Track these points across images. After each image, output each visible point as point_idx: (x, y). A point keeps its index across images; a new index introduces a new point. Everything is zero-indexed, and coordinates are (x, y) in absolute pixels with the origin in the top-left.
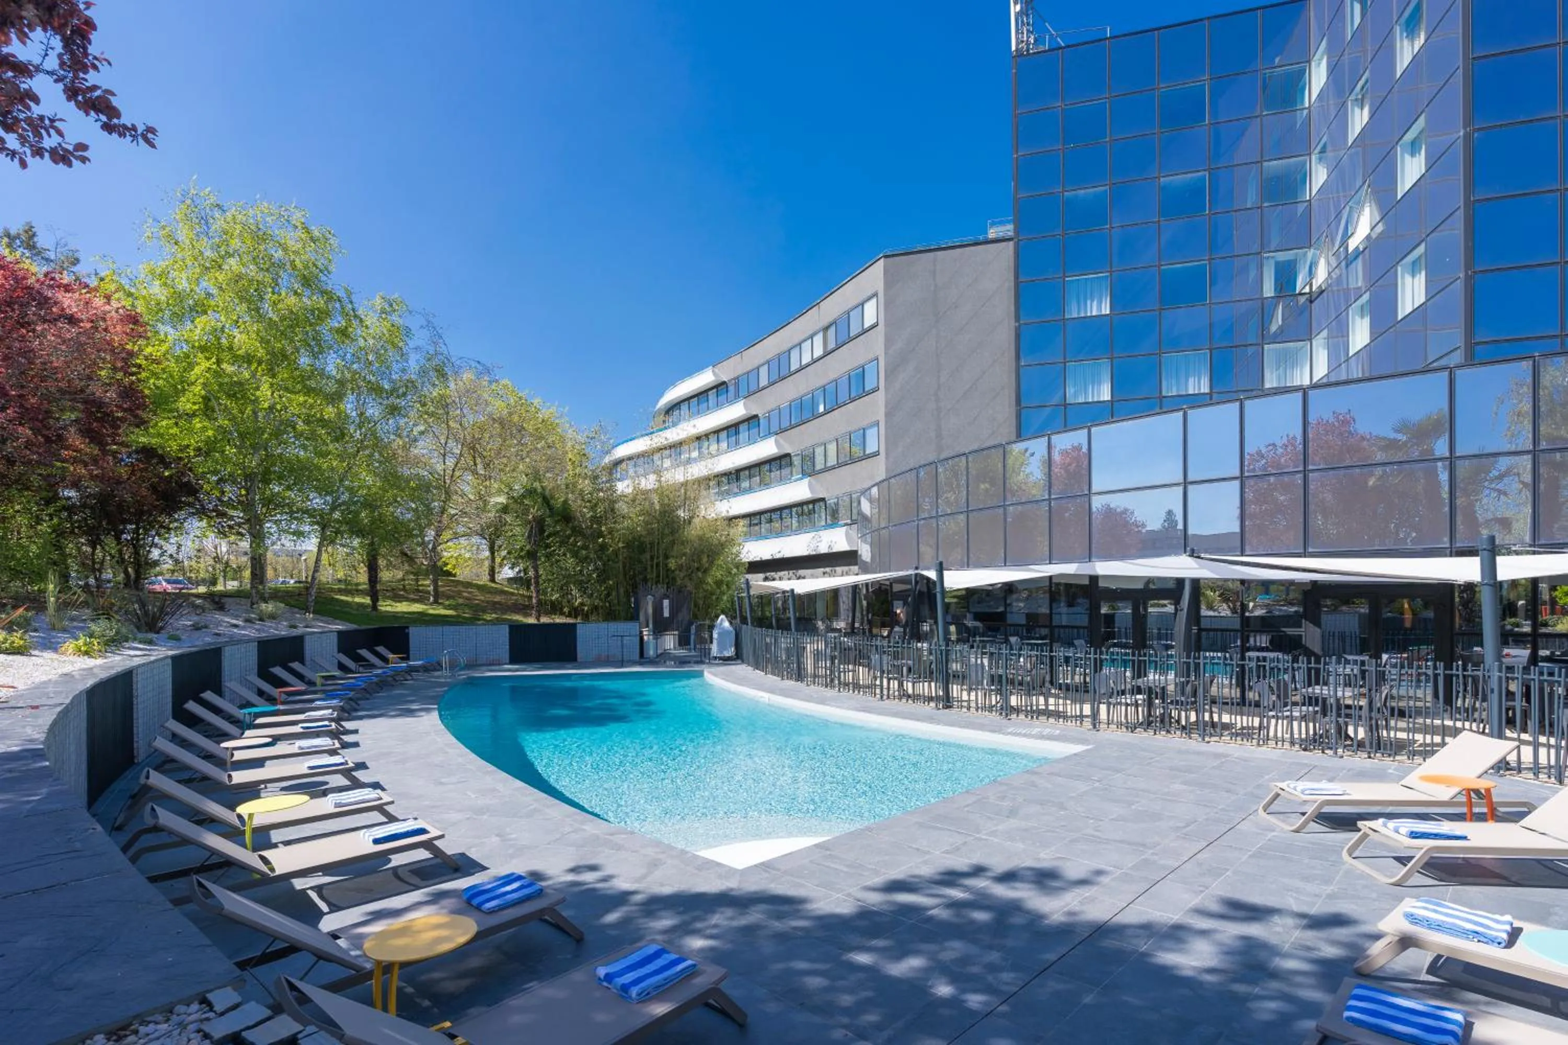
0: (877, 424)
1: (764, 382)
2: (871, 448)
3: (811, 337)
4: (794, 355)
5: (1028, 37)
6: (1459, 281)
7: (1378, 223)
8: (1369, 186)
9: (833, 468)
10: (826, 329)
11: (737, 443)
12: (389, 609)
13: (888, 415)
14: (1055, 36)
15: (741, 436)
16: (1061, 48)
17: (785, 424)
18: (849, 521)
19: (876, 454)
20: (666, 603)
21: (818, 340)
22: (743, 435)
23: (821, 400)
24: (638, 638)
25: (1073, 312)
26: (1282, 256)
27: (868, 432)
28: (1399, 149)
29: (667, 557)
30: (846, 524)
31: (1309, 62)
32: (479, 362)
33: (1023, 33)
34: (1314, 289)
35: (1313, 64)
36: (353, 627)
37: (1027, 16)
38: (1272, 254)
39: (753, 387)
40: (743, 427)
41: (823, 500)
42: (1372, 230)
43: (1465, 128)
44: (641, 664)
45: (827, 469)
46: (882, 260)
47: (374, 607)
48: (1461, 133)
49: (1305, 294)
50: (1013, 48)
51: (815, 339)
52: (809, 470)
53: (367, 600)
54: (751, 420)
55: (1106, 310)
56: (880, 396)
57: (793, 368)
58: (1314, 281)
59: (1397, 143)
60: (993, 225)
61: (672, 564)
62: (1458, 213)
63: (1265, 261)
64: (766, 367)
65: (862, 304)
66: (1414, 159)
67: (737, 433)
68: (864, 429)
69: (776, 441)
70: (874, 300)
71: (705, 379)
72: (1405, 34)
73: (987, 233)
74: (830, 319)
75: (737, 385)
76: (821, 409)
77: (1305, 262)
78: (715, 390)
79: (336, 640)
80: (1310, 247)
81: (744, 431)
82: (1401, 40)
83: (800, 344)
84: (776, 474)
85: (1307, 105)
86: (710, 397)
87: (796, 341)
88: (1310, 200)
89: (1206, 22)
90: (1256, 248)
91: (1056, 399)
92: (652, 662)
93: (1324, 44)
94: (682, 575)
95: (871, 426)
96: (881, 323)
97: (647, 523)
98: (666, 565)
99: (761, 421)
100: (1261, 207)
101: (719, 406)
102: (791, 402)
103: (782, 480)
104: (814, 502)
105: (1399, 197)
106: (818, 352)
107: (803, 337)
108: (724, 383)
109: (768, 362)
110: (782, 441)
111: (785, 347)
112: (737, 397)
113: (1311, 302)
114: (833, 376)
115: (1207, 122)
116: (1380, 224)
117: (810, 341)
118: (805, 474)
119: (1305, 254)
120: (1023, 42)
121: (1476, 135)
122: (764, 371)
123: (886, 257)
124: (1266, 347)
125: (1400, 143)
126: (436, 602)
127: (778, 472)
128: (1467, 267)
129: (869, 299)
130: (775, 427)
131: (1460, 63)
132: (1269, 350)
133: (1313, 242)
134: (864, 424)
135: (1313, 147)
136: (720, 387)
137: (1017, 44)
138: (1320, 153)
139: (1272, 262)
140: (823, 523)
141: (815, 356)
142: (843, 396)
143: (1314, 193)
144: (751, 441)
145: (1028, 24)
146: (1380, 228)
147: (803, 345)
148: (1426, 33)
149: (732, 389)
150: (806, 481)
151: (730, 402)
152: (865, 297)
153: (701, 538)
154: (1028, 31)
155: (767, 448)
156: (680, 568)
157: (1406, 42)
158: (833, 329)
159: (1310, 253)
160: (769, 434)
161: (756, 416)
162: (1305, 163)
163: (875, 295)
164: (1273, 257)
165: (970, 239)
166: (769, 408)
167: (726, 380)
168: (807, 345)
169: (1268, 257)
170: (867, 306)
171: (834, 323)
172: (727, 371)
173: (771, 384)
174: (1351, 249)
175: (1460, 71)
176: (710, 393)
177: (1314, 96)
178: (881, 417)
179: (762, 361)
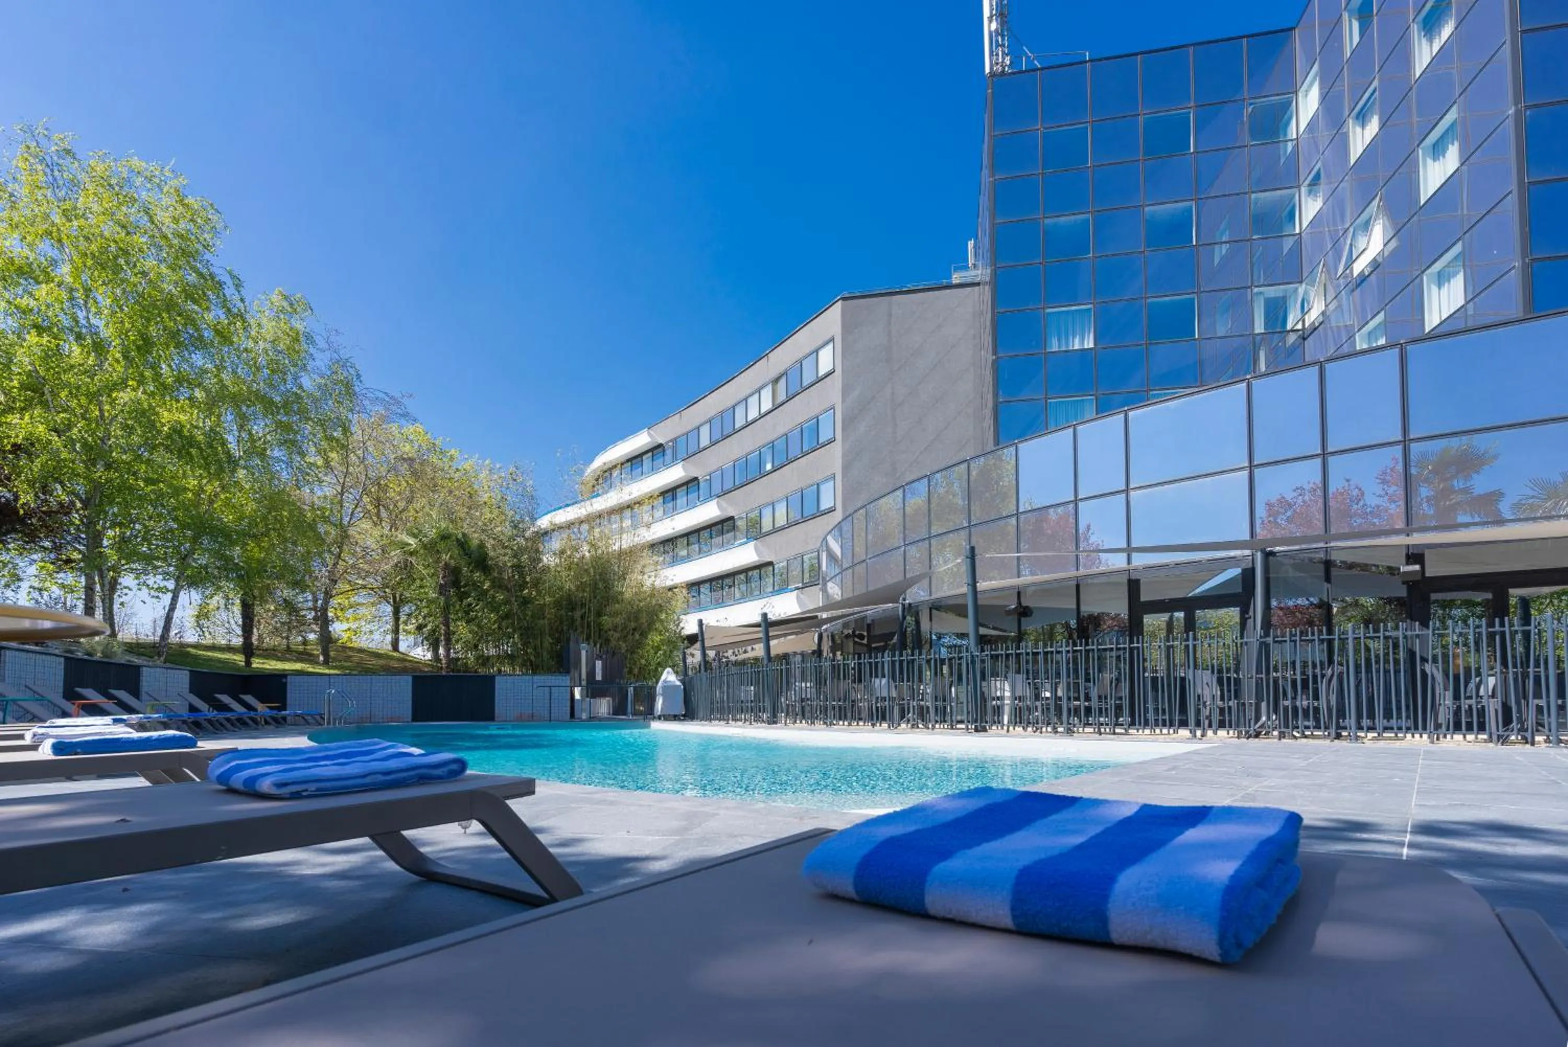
0: (833, 477)
1: (705, 441)
2: (825, 504)
3: (759, 391)
4: (740, 412)
5: (1003, 59)
6: (1513, 271)
7: (1391, 239)
8: (1380, 200)
9: (783, 528)
10: (776, 381)
11: (674, 509)
13: (846, 468)
14: (1030, 58)
15: (679, 501)
16: (1038, 69)
17: (728, 485)
18: (800, 585)
19: (832, 510)
20: (599, 664)
21: (767, 394)
22: (681, 500)
23: (769, 458)
24: (569, 695)
25: (1054, 346)
26: (1273, 292)
27: (822, 487)
28: (1420, 152)
29: (599, 614)
30: (797, 589)
31: (1296, 92)
32: (385, 393)
33: (997, 55)
34: (1307, 325)
35: (1300, 95)
37: (1003, 36)
38: (1261, 289)
39: (693, 448)
40: (681, 492)
41: (770, 564)
42: (1385, 245)
43: (1516, 105)
45: (775, 530)
46: (840, 302)
47: (248, 664)
48: (1511, 111)
49: (1298, 330)
50: (987, 70)
51: (763, 392)
52: (755, 532)
53: (240, 657)
54: (691, 483)
55: (1089, 344)
56: (837, 449)
57: (738, 425)
58: (1306, 317)
59: (1418, 146)
60: (955, 270)
61: (606, 622)
62: (1509, 197)
63: (1255, 298)
64: (707, 426)
65: (817, 351)
66: (1437, 163)
67: (674, 498)
68: (818, 484)
69: (718, 502)
70: (830, 346)
71: (640, 441)
72: (1423, 34)
73: (951, 278)
74: (781, 369)
75: (674, 449)
76: (769, 467)
77: (1296, 299)
78: (650, 454)
79: (187, 683)
80: (1301, 282)
81: (682, 497)
82: (1420, 40)
83: (746, 399)
84: (717, 540)
85: (1294, 136)
86: (644, 463)
87: (742, 396)
88: (1300, 234)
89: (1191, 49)
90: (1245, 282)
93: (1316, 67)
94: (617, 635)
95: (826, 480)
96: (839, 371)
97: (576, 577)
98: (600, 624)
99: (701, 485)
100: (1250, 240)
101: (654, 470)
102: (735, 461)
103: (723, 546)
104: (759, 567)
105: (1422, 203)
106: (767, 405)
107: (748, 392)
108: (660, 445)
109: (709, 421)
110: (724, 504)
111: (730, 403)
112: (675, 460)
113: (1304, 339)
114: (781, 430)
115: (1192, 150)
116: (1394, 240)
117: (757, 395)
118: (749, 539)
119: (1296, 290)
120: (997, 64)
121: (1528, 113)
122: (705, 431)
123: (844, 299)
125: (1421, 146)
126: (325, 663)
127: (720, 538)
128: (1523, 255)
129: (826, 344)
130: (717, 489)
131: (1508, 37)
133: (1305, 275)
134: (818, 477)
135: (1302, 179)
136: (656, 450)
137: (991, 68)
138: (1309, 185)
139: (1262, 298)
140: (770, 589)
141: (763, 410)
142: (794, 451)
143: (1304, 226)
144: (690, 506)
145: (1003, 45)
146: (1393, 244)
147: (749, 400)
148: (1456, 20)
149: (669, 452)
150: (752, 544)
151: (667, 466)
152: (820, 343)
154: (1003, 52)
155: (709, 512)
156: (615, 628)
157: (1424, 41)
158: (783, 380)
159: (1301, 289)
160: (710, 497)
161: (695, 479)
162: (1294, 196)
163: (832, 340)
164: (1261, 293)
165: (931, 283)
166: (709, 470)
167: (661, 441)
168: (753, 400)
169: (1258, 292)
170: (822, 353)
171: (785, 373)
172: (663, 433)
173: (713, 444)
174: (1356, 273)
175: (1507, 48)
176: (644, 457)
177: (1302, 127)
178: (838, 469)
179: (703, 420)
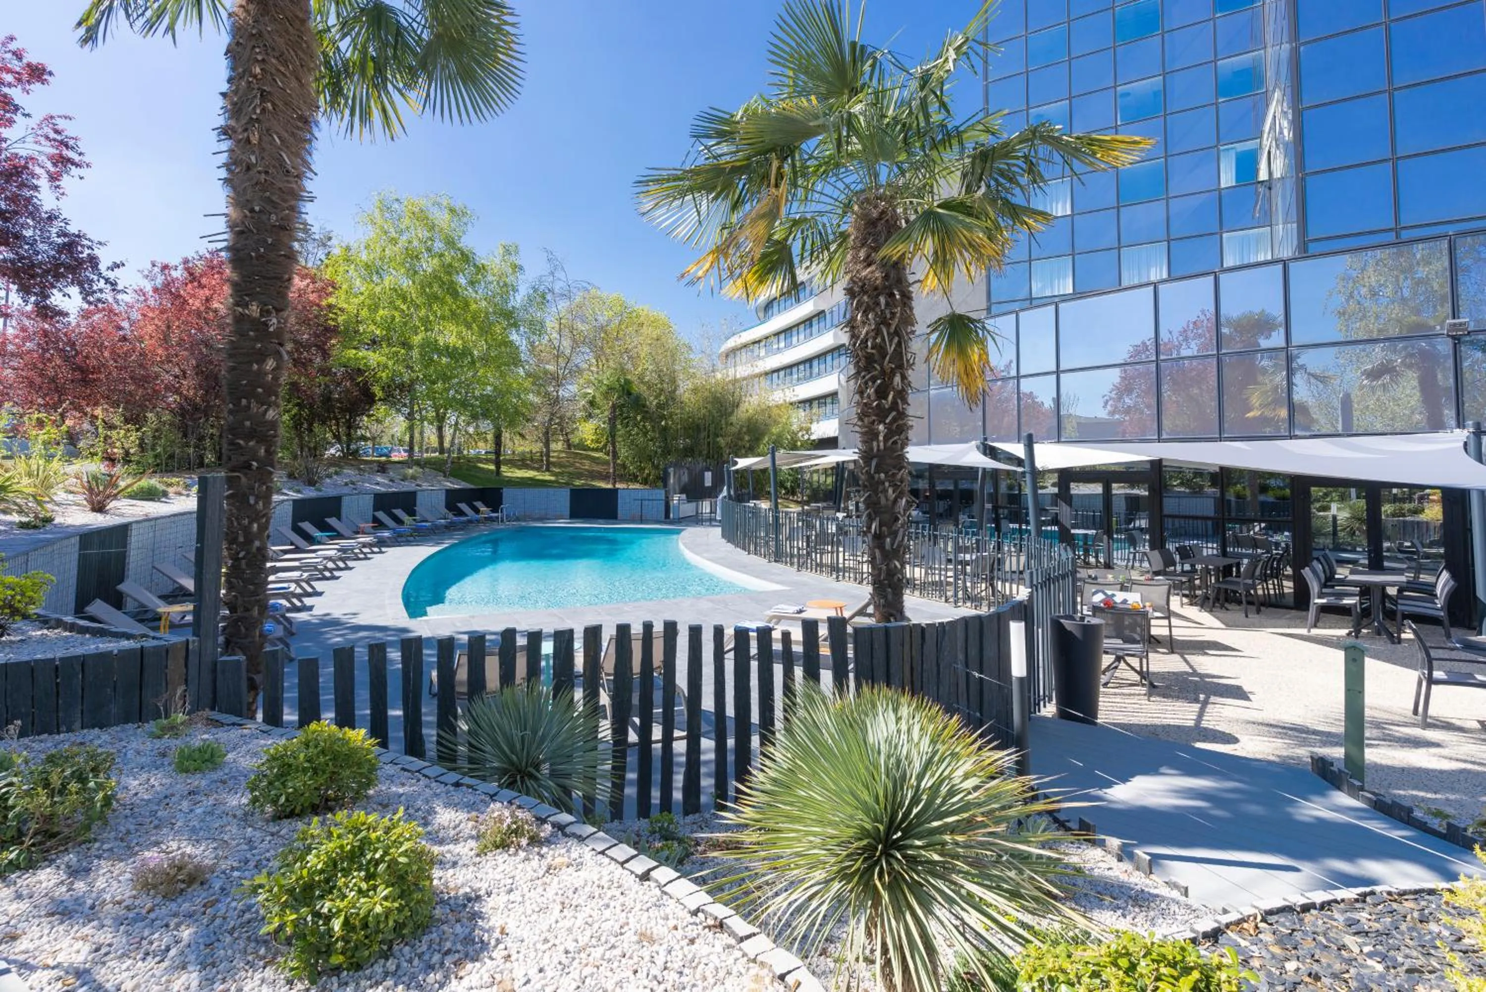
11: (811, 335)
12: (509, 474)
20: (708, 474)
24: (663, 503)
26: (1241, 147)
34: (1274, 176)
36: (472, 487)
38: (1229, 146)
44: (665, 523)
47: (498, 472)
53: (492, 467)
55: (1067, 210)
61: (721, 441)
63: (1222, 154)
75: (811, 285)
77: (1262, 153)
79: (444, 498)
80: (1262, 137)
85: (1259, 3)
86: (793, 295)
88: (1266, 92)
90: (1214, 143)
91: (1024, 294)
92: (672, 523)
94: (728, 451)
100: (1216, 104)
101: (799, 303)
112: (809, 295)
113: (1270, 189)
119: (1262, 144)
124: (1224, 235)
126: (548, 470)
132: (1229, 238)
139: (1233, 155)
149: (808, 288)
153: (749, 420)
159: (1266, 143)
161: (823, 311)
162: (1262, 56)
164: (1230, 149)
169: (1228, 150)
